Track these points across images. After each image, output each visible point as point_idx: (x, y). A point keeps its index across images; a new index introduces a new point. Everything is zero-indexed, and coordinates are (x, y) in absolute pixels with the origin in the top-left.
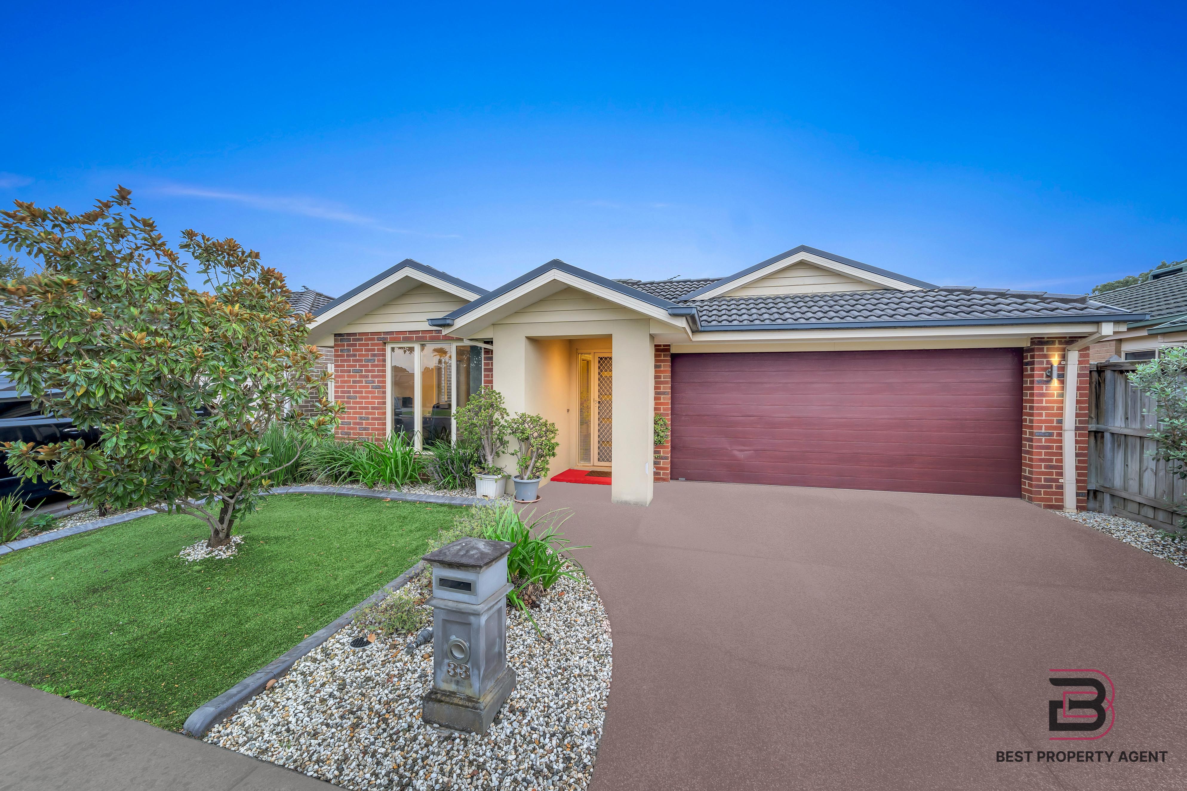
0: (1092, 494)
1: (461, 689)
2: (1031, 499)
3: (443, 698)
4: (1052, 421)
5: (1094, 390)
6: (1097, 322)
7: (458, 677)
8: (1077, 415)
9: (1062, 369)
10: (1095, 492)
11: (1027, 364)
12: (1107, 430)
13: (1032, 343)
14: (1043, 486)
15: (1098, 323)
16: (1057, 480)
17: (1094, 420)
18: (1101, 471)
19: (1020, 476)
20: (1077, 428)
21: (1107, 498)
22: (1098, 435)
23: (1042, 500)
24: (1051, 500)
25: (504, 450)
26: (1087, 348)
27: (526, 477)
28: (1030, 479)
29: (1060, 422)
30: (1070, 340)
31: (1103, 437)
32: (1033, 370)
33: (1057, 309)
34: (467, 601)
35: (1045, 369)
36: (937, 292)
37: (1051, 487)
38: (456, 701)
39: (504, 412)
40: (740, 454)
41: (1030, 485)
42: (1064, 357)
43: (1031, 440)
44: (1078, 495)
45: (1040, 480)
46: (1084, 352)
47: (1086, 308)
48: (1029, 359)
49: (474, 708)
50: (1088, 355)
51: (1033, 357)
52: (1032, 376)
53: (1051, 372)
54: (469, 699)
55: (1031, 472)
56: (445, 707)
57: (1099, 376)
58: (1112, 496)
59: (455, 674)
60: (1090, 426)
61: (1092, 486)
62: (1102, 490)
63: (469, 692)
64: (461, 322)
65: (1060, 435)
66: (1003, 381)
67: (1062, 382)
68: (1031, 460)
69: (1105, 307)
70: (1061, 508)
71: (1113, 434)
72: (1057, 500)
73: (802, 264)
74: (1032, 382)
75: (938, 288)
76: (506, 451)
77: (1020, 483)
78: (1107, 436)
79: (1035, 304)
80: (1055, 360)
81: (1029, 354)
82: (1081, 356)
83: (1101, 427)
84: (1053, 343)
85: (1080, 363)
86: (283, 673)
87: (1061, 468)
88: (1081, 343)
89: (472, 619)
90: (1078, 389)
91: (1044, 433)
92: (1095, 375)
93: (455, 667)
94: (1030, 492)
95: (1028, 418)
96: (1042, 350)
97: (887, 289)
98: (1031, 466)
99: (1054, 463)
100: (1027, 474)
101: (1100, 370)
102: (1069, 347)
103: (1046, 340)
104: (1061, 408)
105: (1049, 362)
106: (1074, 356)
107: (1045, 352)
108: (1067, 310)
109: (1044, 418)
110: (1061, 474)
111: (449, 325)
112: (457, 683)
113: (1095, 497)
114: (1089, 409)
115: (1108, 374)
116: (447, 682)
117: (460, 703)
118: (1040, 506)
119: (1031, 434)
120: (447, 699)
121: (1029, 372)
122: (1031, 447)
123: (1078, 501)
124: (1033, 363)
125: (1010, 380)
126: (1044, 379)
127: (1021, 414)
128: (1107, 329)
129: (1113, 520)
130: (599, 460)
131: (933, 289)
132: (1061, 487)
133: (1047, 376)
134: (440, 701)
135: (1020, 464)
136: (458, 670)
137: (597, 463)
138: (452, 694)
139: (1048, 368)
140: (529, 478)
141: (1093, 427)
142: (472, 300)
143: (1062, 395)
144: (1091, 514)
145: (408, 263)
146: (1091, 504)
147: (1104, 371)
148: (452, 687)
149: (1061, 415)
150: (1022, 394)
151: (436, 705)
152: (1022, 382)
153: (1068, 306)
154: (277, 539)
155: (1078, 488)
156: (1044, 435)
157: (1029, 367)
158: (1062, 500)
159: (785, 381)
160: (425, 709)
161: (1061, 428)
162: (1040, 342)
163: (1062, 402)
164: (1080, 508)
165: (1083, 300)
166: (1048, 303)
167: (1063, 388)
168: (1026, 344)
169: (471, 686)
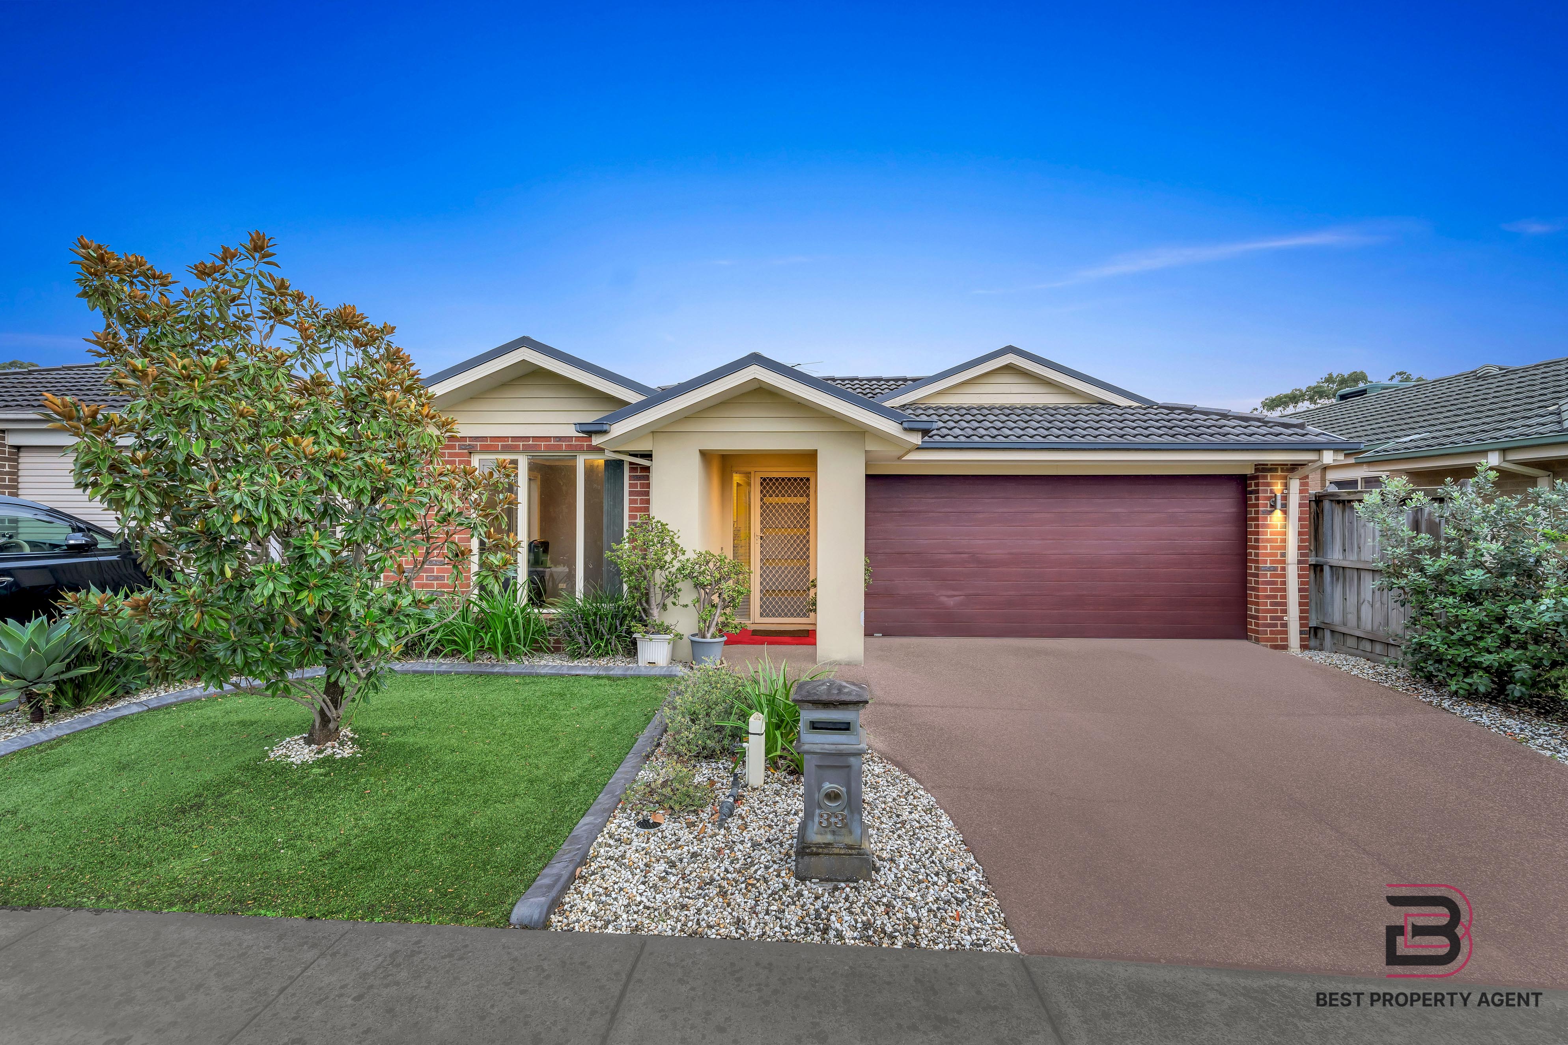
0: (1312, 632)
1: (838, 838)
2: (1257, 640)
3: (820, 850)
4: (1276, 555)
5: (1312, 520)
6: (1318, 449)
7: (833, 827)
8: (1300, 548)
9: (1285, 498)
10: (1316, 629)
11: (1251, 492)
12: (1326, 563)
13: (1257, 470)
14: (1269, 625)
15: (1319, 451)
16: (1281, 618)
17: (1314, 553)
18: (1321, 607)
19: (1246, 616)
20: (1299, 562)
21: (1328, 634)
22: (1318, 568)
23: (1268, 640)
24: (1276, 640)
25: (674, 600)
26: (1307, 477)
27: (709, 635)
28: (1257, 618)
29: (1283, 555)
30: (1293, 467)
31: (1322, 570)
32: (1257, 499)
33: (1281, 434)
34: (846, 742)
35: (1269, 498)
36: (1156, 409)
37: (1276, 625)
38: (836, 851)
39: (676, 550)
40: (949, 600)
41: (1257, 625)
42: (1286, 486)
43: (1257, 575)
44: (1301, 632)
45: (1265, 618)
46: (1304, 479)
47: (1307, 434)
48: (1253, 488)
49: (859, 854)
50: (1306, 484)
51: (1257, 485)
52: (1257, 506)
53: (1275, 502)
54: (850, 847)
55: (1257, 611)
56: (824, 859)
57: (1317, 506)
58: (1333, 632)
59: (830, 824)
60: (1310, 559)
61: (1313, 623)
62: (1323, 626)
63: (848, 840)
64: (619, 429)
65: (1284, 569)
66: (1228, 511)
67: (1285, 512)
68: (1257, 597)
69: (1324, 434)
70: (1285, 647)
71: (1331, 567)
72: (1282, 640)
73: (1009, 369)
74: (1257, 512)
75: (1157, 404)
76: (677, 602)
77: (1246, 623)
78: (1327, 569)
79: (1258, 427)
80: (1278, 488)
81: (1253, 482)
82: (1302, 485)
83: (1321, 560)
84: (1276, 470)
85: (1301, 492)
86: (584, 861)
87: (1285, 604)
88: (1301, 472)
89: (853, 760)
90: (1300, 519)
91: (1269, 568)
92: (1313, 504)
93: (829, 816)
94: (1257, 632)
95: (1253, 551)
96: (1265, 477)
97: (1103, 403)
98: (1257, 604)
99: (1279, 600)
100: (1253, 613)
101: (1318, 500)
102: (1290, 475)
103: (1269, 466)
104: (1284, 541)
105: (1272, 491)
106: (1295, 485)
107: (1269, 480)
108: (1290, 435)
109: (1269, 551)
110: (1285, 611)
111: (605, 432)
112: (834, 833)
113: (1316, 635)
114: (1309, 541)
115: (1326, 504)
116: (821, 834)
117: (843, 852)
118: (1266, 646)
119: (1257, 568)
120: (826, 851)
121: (1254, 502)
122: (1257, 582)
123: (1302, 639)
124: (1257, 492)
125: (1233, 510)
126: (1269, 509)
127: (1246, 547)
128: (1328, 457)
129: (1335, 656)
130: (761, 615)
131: (1151, 405)
132: (1285, 625)
133: (1272, 506)
134: (817, 854)
135: (1246, 603)
136: (833, 820)
137: (759, 619)
138: (828, 845)
139: (1271, 497)
140: (713, 636)
141: (1312, 560)
142: (634, 402)
143: (1285, 526)
144: (1312, 652)
145: (525, 342)
146: (1313, 643)
147: (1322, 501)
148: (829, 838)
149: (1284, 548)
150: (1246, 526)
151: (814, 859)
152: (1246, 512)
153: (1289, 431)
154: (400, 728)
155: (1301, 625)
156: (1269, 569)
157: (1253, 496)
158: (1286, 639)
159: (1000, 510)
160: (799, 866)
161: (1284, 562)
162: (1263, 469)
163: (1285, 534)
164: (1304, 647)
165: (1302, 426)
166: (1271, 427)
167: (1285, 519)
168: (1250, 471)
169: (851, 832)
